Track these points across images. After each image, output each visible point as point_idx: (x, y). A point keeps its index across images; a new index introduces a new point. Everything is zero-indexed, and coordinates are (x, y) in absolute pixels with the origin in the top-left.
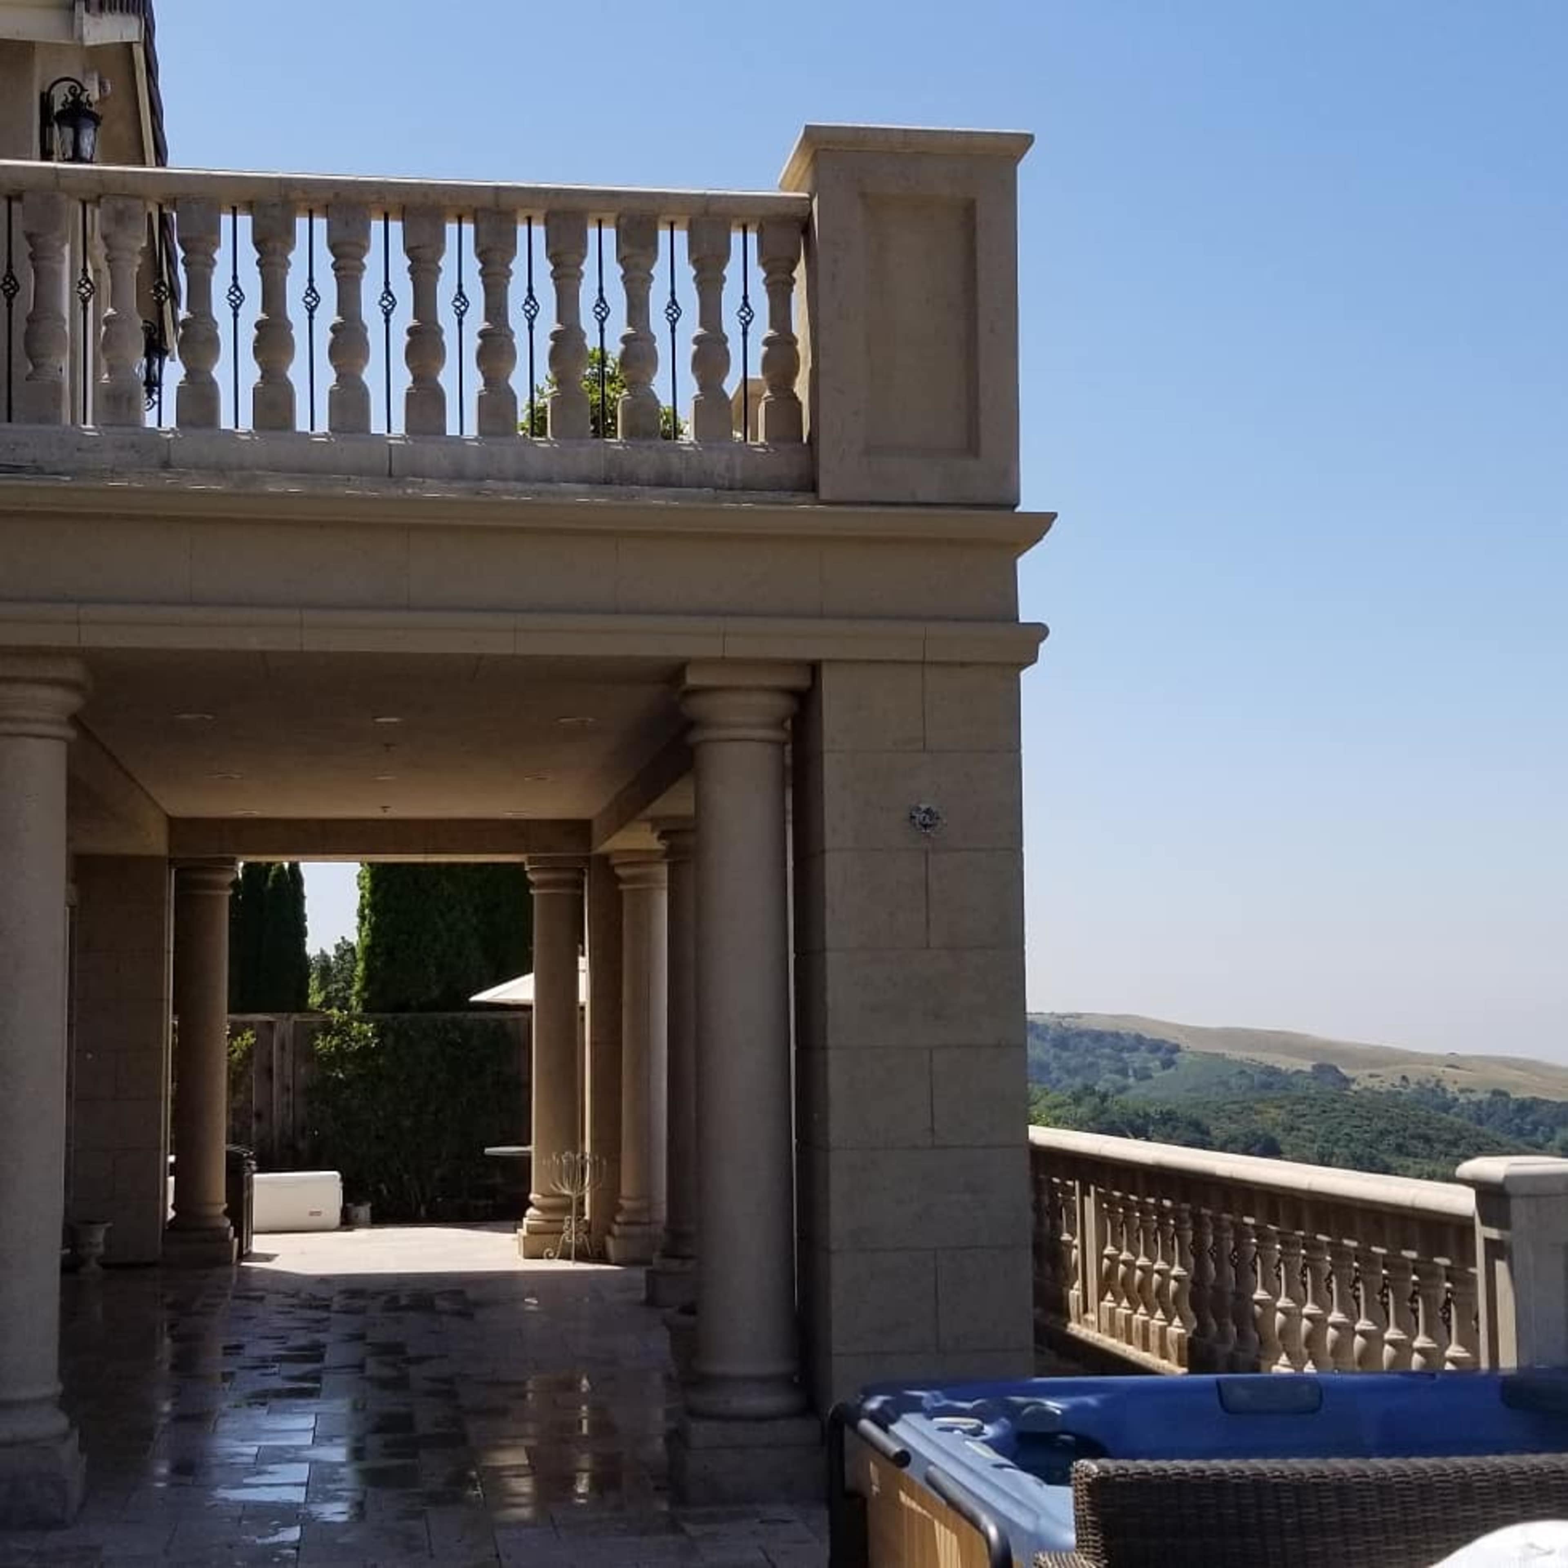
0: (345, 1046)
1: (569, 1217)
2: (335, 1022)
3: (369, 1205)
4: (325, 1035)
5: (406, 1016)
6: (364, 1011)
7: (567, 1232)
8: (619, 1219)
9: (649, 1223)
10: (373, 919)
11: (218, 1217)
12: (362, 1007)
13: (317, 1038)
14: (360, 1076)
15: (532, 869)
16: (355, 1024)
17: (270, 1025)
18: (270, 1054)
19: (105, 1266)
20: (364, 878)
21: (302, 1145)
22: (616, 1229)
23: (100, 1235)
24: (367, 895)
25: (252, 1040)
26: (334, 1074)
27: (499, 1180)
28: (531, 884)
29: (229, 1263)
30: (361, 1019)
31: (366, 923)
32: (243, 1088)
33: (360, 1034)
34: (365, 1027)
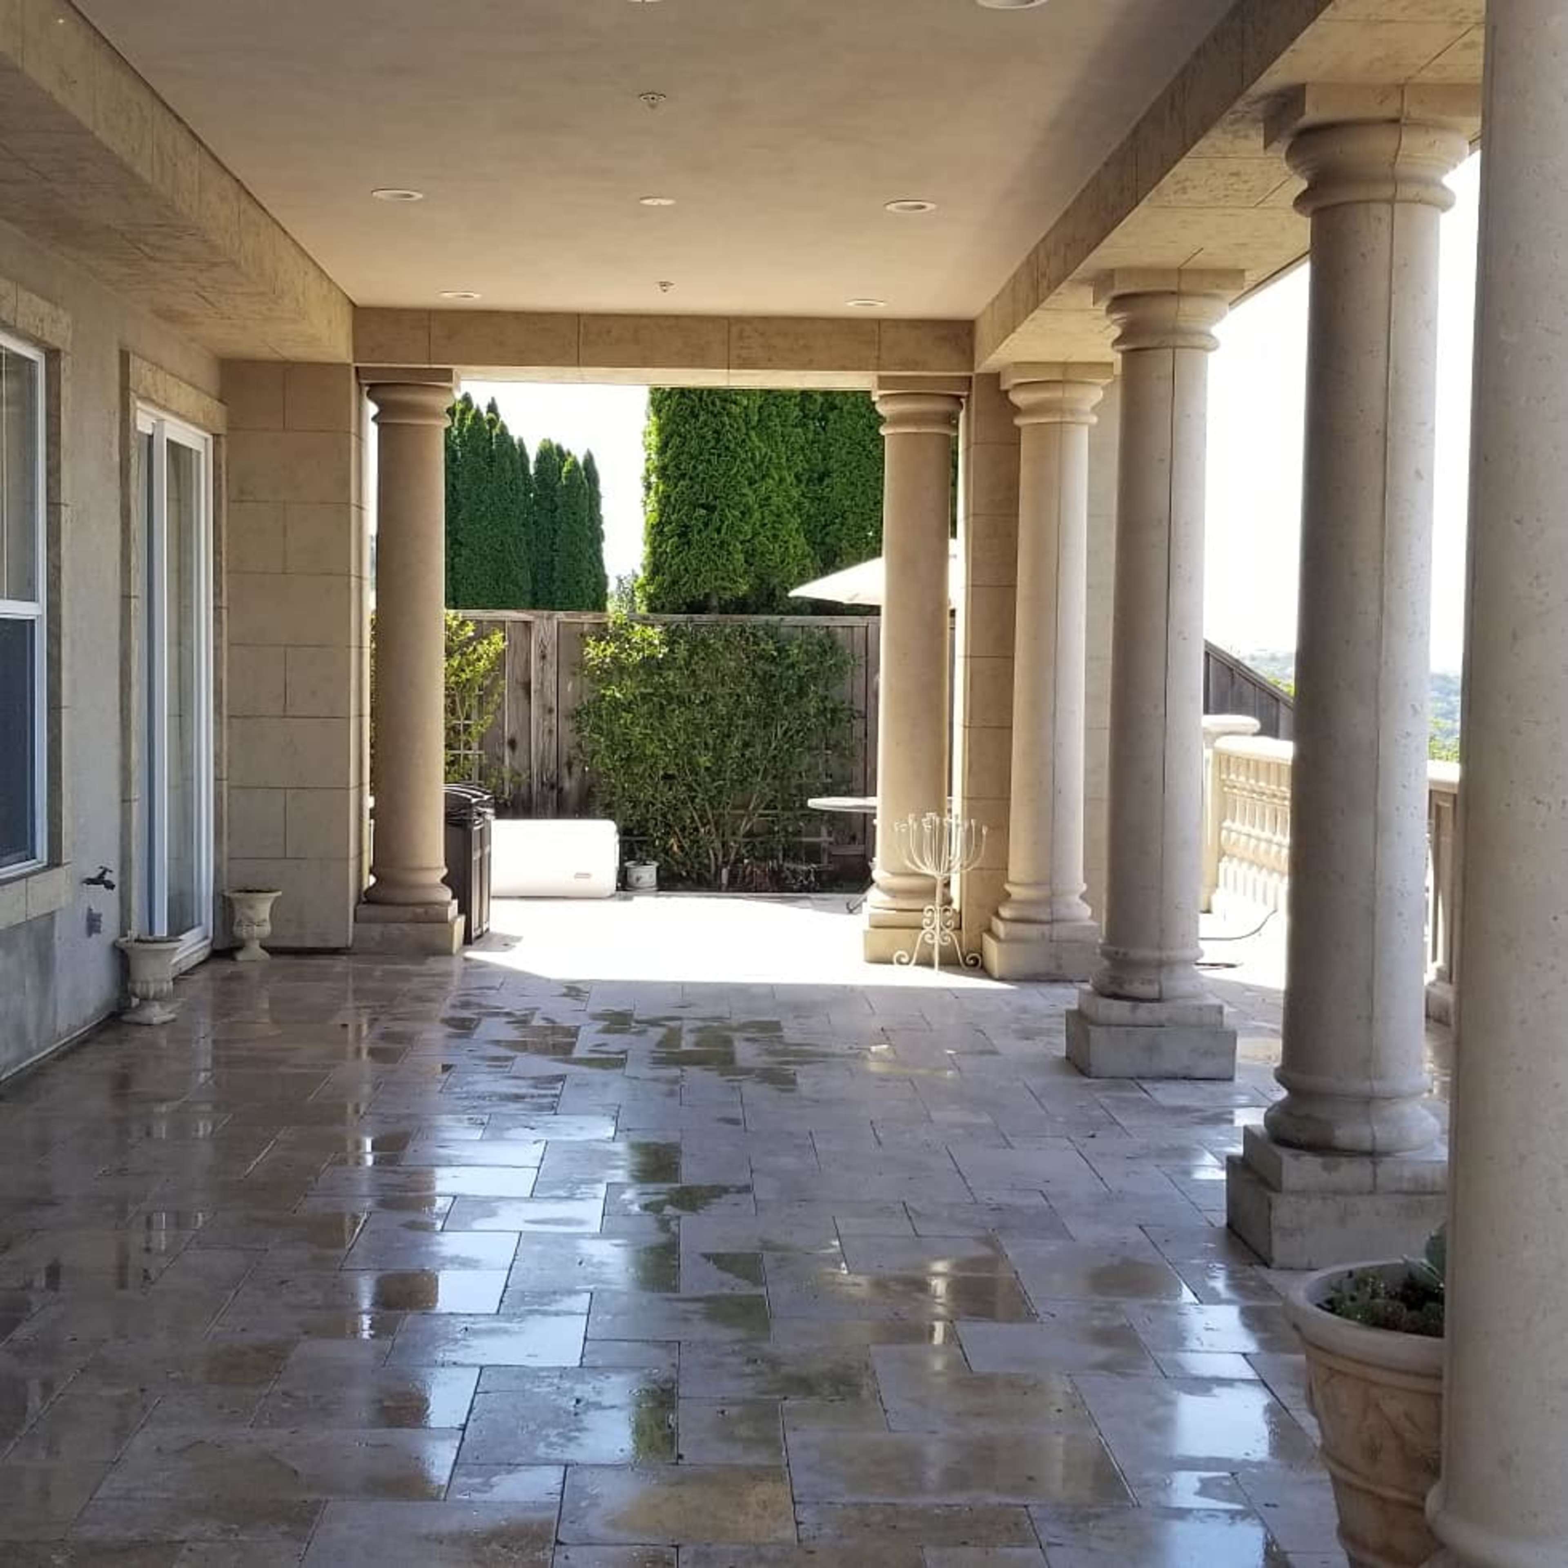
0: (623, 656)
1: (931, 907)
2: (610, 625)
3: (656, 864)
4: (599, 640)
5: (705, 617)
6: (649, 611)
7: (928, 929)
8: (1005, 912)
9: (1051, 922)
10: (661, 488)
11: (433, 886)
12: (647, 605)
13: (588, 645)
14: (644, 696)
15: (881, 397)
16: (638, 627)
17: (527, 624)
18: (528, 662)
19: (273, 951)
20: (650, 433)
21: (569, 784)
22: (1000, 928)
23: (263, 908)
24: (653, 456)
25: (502, 645)
26: (609, 693)
27: (824, 838)
28: (880, 420)
29: (448, 952)
30: (645, 622)
31: (652, 493)
32: (491, 708)
33: (643, 640)
34: (650, 631)
